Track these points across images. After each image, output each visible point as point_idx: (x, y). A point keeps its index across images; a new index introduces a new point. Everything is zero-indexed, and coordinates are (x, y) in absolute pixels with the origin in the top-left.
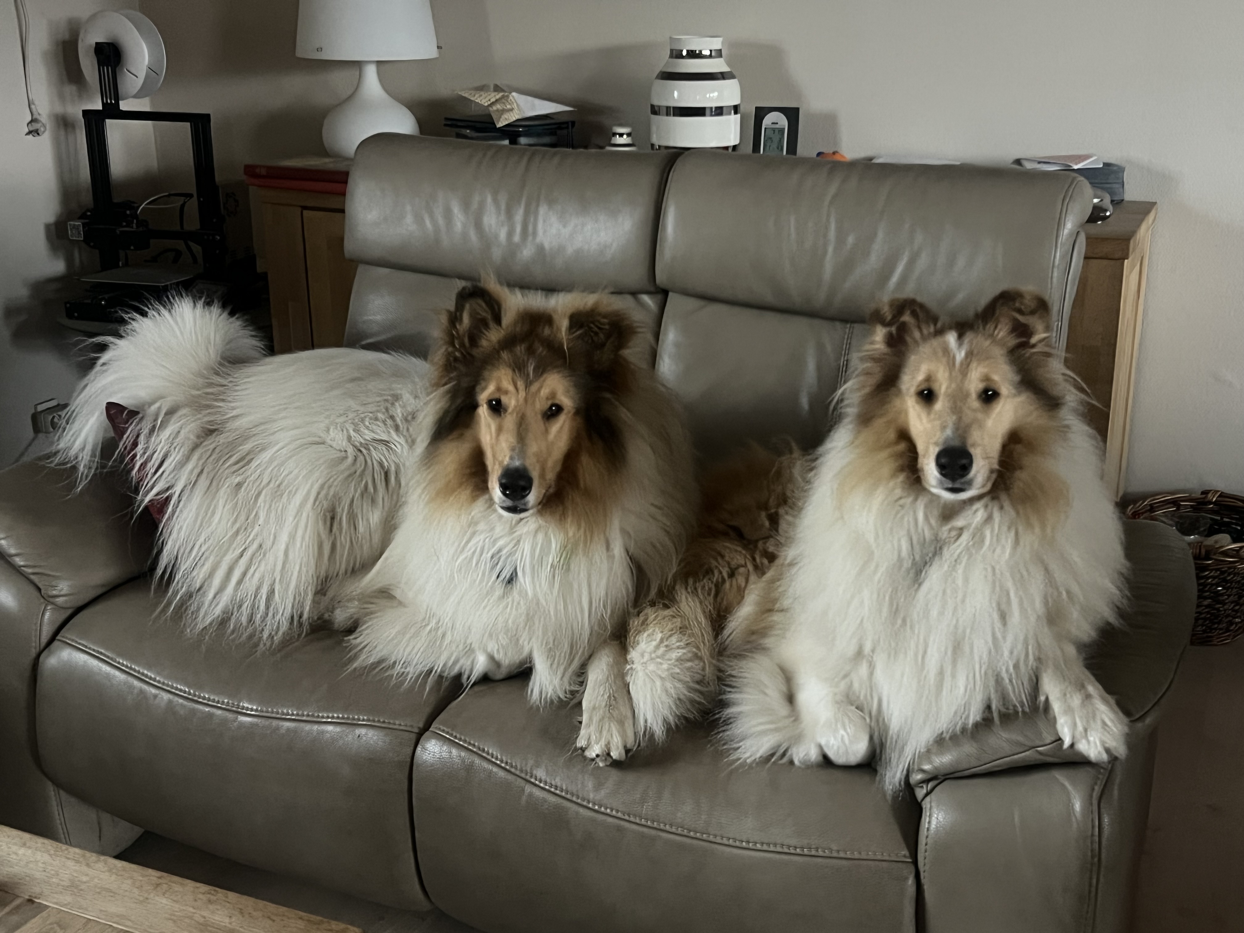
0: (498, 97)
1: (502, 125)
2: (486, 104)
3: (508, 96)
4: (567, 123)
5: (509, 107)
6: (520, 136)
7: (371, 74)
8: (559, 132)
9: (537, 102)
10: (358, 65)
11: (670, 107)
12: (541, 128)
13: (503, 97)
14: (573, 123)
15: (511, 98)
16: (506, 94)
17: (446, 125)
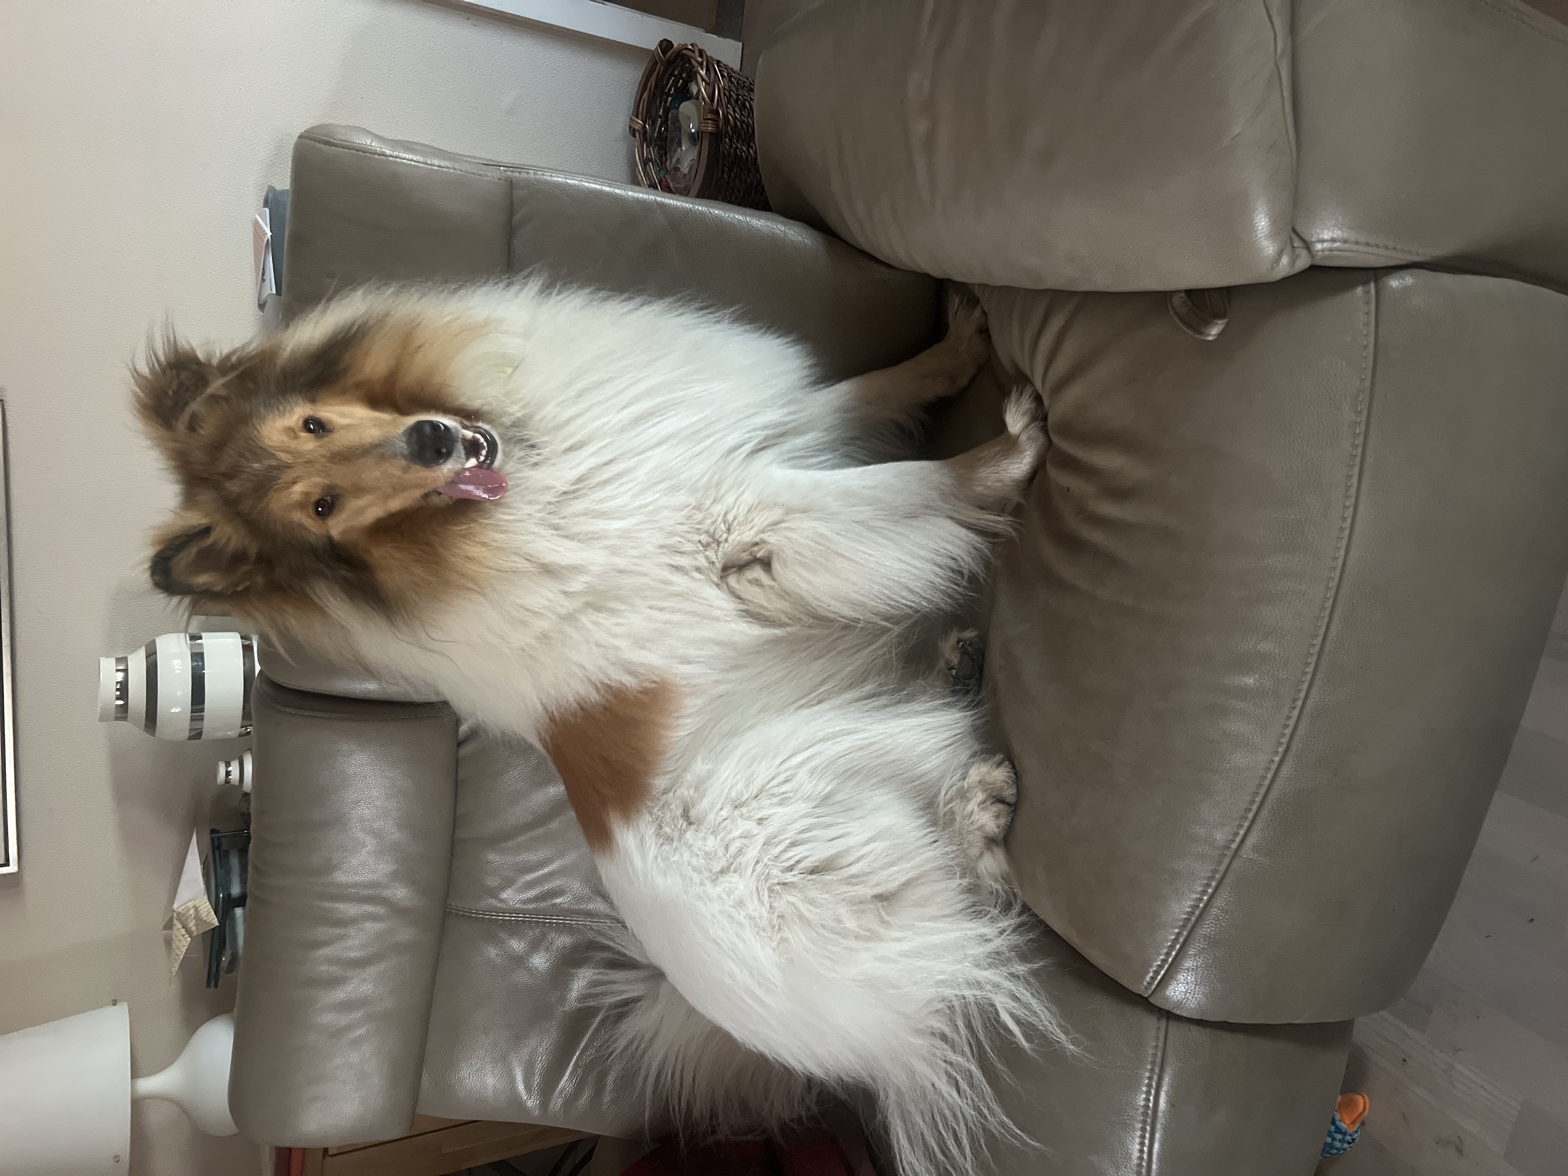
0: (180, 926)
1: (216, 919)
2: (189, 939)
3: (179, 914)
4: (212, 839)
5: (192, 912)
6: (229, 895)
7: (149, 1085)
8: (224, 848)
9: (185, 877)
10: (138, 1104)
11: (191, 716)
12: (219, 870)
13: (179, 919)
14: (213, 831)
15: (180, 910)
16: (175, 915)
17: (216, 986)
